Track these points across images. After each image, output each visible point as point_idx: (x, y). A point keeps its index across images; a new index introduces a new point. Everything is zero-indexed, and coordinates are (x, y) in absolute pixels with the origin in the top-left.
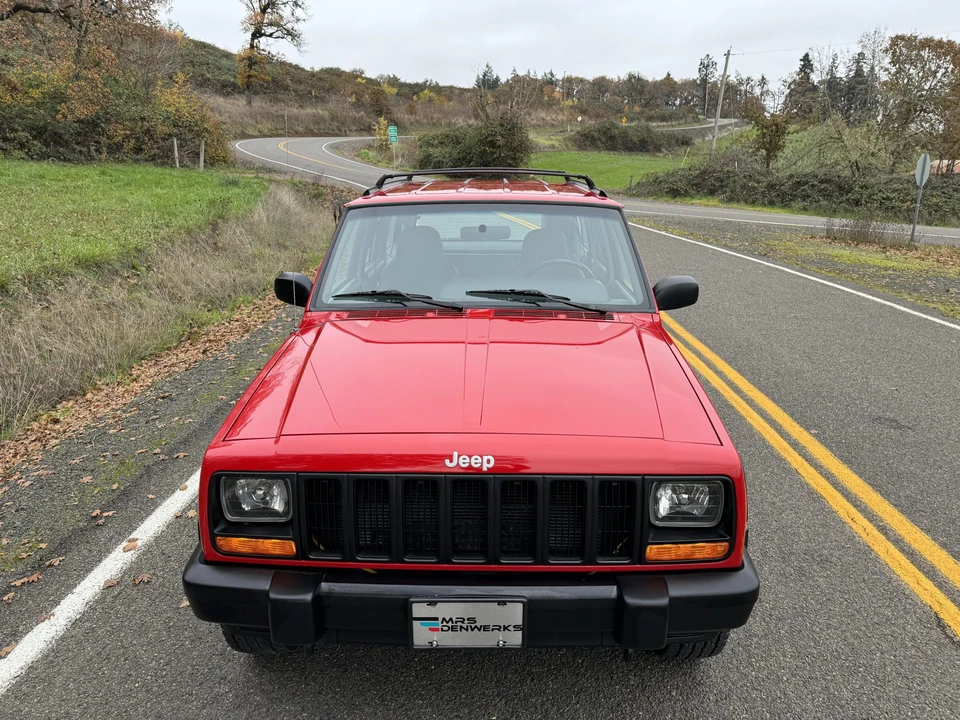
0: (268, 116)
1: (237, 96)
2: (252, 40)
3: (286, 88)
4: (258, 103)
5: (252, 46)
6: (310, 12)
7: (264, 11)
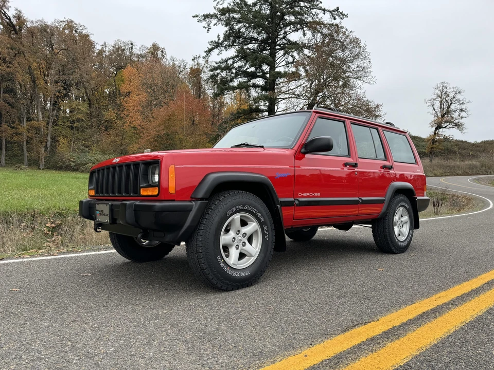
0: (441, 166)
1: (425, 158)
2: (436, 130)
3: (455, 152)
4: (436, 161)
5: (435, 134)
6: (469, 113)
7: (443, 116)
